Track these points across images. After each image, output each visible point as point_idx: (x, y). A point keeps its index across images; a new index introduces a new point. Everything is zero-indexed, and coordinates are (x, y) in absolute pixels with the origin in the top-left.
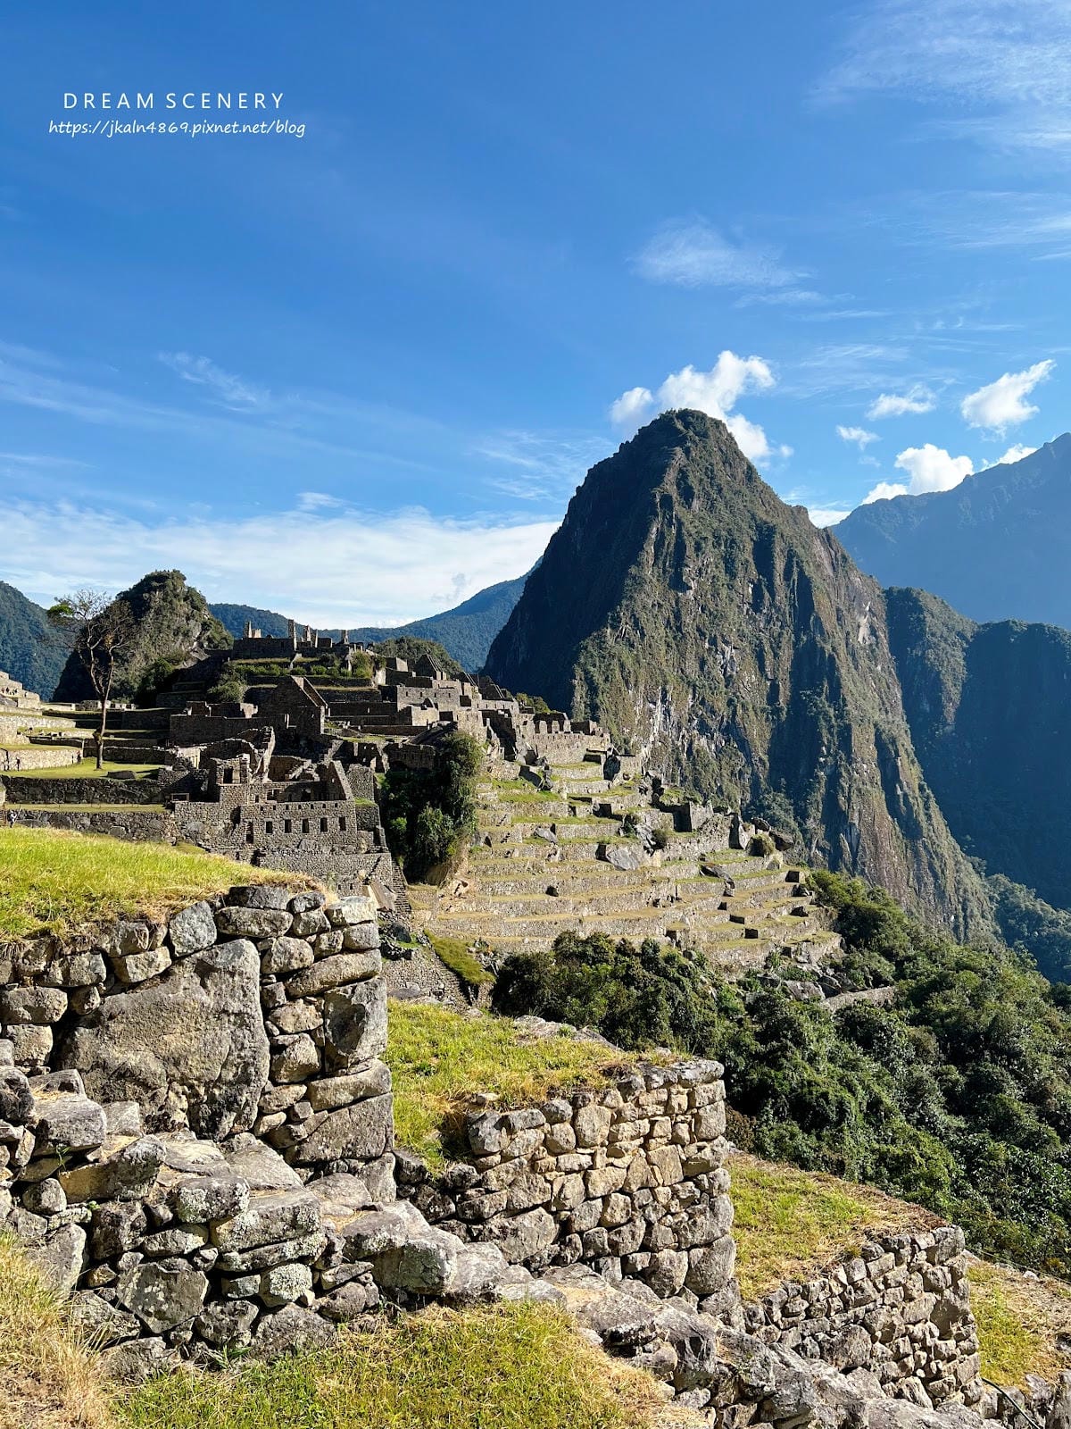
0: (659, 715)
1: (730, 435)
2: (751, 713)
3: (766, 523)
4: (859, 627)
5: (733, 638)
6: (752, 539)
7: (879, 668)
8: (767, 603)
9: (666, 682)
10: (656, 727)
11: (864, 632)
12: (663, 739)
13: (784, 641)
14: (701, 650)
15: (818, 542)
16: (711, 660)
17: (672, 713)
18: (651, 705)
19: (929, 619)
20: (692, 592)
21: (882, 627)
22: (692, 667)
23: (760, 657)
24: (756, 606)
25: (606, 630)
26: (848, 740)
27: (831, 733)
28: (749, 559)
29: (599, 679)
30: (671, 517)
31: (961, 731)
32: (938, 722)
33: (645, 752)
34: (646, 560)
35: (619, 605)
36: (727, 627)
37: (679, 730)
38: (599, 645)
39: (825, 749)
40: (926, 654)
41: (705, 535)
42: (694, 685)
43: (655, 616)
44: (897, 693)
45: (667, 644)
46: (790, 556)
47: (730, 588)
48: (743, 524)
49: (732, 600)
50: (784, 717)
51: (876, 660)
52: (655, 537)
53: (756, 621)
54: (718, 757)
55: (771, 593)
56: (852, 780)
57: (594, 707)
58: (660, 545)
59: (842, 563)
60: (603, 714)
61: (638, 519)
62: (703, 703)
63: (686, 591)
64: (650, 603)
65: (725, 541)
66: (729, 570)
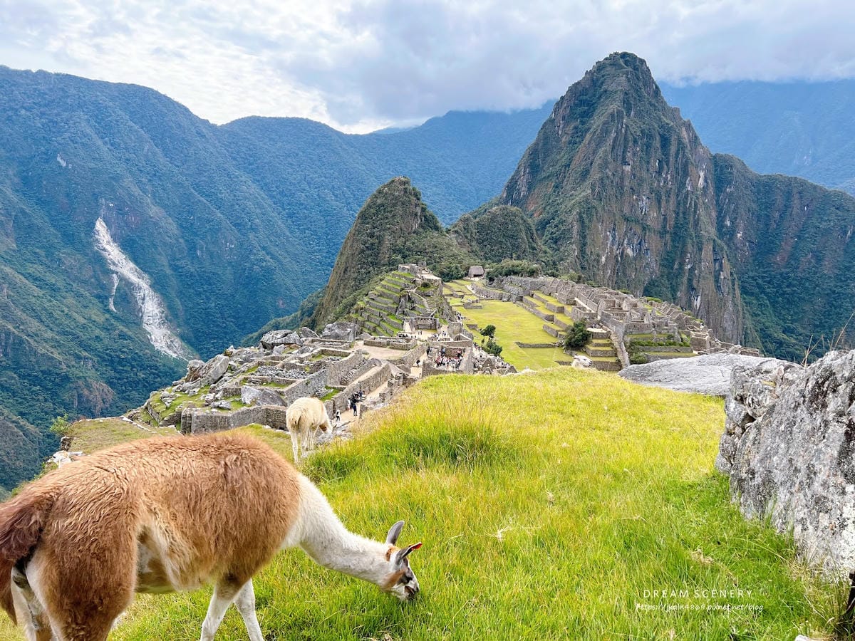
0: (611, 238)
1: (648, 68)
2: (653, 235)
3: (667, 124)
4: (700, 177)
5: (647, 192)
6: (659, 134)
7: (707, 200)
8: (665, 171)
9: (615, 220)
10: (609, 245)
11: (701, 181)
12: (612, 250)
13: (672, 193)
14: (631, 200)
15: (684, 129)
16: (636, 205)
17: (617, 236)
18: (608, 233)
19: (735, 171)
20: (630, 167)
21: (710, 176)
22: (626, 210)
23: (659, 201)
24: (659, 173)
25: (590, 191)
26: (700, 250)
27: (693, 246)
28: (658, 146)
29: (586, 221)
30: (622, 123)
31: (744, 238)
32: (734, 231)
33: (603, 259)
34: (609, 149)
35: (595, 175)
36: (646, 187)
37: (619, 244)
38: (587, 201)
39: (689, 255)
40: (731, 193)
41: (638, 134)
42: (627, 220)
43: (612, 182)
44: (714, 214)
45: (616, 197)
46: (679, 144)
47: (648, 162)
48: (656, 126)
49: (648, 170)
50: (668, 236)
51: (706, 196)
52: (613, 135)
53: (659, 181)
54: (635, 259)
55: (667, 165)
56: (701, 272)
57: (584, 237)
58: (615, 139)
59: (695, 140)
60: (588, 240)
61: (604, 124)
62: (631, 229)
63: (627, 167)
64: (610, 173)
65: (647, 135)
66: (648, 153)
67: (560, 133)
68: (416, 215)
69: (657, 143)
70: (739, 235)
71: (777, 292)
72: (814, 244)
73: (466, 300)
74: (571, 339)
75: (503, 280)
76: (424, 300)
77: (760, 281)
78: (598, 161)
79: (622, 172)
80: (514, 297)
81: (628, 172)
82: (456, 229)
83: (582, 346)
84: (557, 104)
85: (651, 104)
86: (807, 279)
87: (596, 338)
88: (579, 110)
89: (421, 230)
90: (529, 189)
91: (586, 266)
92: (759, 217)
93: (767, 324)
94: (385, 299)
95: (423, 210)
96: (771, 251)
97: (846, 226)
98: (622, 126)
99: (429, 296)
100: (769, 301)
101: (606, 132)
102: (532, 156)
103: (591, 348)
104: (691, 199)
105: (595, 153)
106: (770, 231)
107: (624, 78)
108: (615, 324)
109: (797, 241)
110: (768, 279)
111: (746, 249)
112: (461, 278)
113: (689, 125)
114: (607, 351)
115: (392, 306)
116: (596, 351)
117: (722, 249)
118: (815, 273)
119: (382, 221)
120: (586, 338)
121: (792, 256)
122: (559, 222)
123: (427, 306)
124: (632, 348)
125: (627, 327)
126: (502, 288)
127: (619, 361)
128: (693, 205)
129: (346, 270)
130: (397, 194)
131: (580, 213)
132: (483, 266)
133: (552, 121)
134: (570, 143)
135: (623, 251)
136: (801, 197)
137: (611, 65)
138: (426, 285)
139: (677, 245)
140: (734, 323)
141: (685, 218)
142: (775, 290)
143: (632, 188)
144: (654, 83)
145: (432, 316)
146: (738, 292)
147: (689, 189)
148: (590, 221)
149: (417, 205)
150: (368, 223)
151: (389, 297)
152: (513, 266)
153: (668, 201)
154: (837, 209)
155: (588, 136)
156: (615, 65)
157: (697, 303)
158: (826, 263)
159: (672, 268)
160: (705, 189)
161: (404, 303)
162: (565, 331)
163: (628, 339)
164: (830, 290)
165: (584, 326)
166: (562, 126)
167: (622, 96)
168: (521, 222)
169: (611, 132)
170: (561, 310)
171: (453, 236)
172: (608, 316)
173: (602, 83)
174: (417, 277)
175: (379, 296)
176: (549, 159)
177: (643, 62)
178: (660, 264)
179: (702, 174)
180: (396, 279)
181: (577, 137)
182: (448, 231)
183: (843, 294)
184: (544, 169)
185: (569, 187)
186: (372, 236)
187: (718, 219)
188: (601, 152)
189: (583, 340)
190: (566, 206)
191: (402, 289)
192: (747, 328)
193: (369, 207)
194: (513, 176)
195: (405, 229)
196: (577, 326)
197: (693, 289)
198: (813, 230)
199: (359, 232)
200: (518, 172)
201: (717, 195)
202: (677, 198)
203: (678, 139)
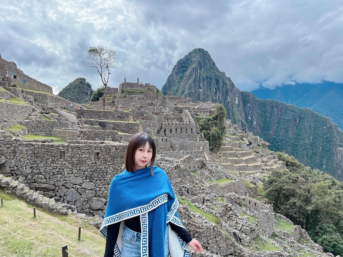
1: (209, 54)
4: (236, 100)
7: (240, 109)
8: (218, 93)
15: (227, 80)
19: (250, 98)
21: (240, 100)
24: (216, 94)
28: (215, 83)
31: (257, 124)
32: (252, 121)
34: (192, 82)
35: (186, 92)
36: (210, 98)
40: (250, 106)
41: (205, 77)
43: (194, 95)
44: (243, 115)
46: (223, 83)
47: (210, 89)
48: (213, 75)
49: (211, 92)
51: (239, 107)
53: (216, 97)
55: (219, 91)
58: (195, 78)
59: (233, 85)
61: (190, 72)
63: (201, 89)
64: (193, 92)
65: (209, 78)
66: (210, 85)
67: (175, 79)
69: (214, 82)
70: (254, 123)
71: (272, 145)
72: (284, 126)
84: (174, 68)
85: (211, 67)
86: (283, 139)
88: (182, 70)
92: (262, 116)
96: (268, 129)
97: (296, 118)
98: (198, 73)
101: (191, 75)
102: (164, 89)
104: (230, 104)
105: (187, 84)
106: (267, 121)
107: (199, 56)
109: (278, 125)
110: (268, 140)
111: (258, 129)
113: (230, 79)
117: (245, 125)
118: (286, 137)
121: (276, 131)
128: (231, 107)
133: (172, 75)
134: (178, 82)
136: (277, 108)
137: (194, 53)
142: (271, 145)
143: (204, 99)
144: (213, 60)
147: (229, 100)
149: (88, 90)
154: (292, 112)
155: (184, 78)
156: (196, 52)
158: (290, 133)
160: (239, 104)
164: (293, 143)
166: (175, 76)
167: (198, 63)
169: (193, 75)
173: (191, 59)
177: (207, 52)
179: (237, 98)
181: (181, 79)
183: (298, 145)
187: (245, 117)
188: (189, 83)
198: (283, 120)
201: (244, 107)
202: (224, 104)
203: (223, 81)
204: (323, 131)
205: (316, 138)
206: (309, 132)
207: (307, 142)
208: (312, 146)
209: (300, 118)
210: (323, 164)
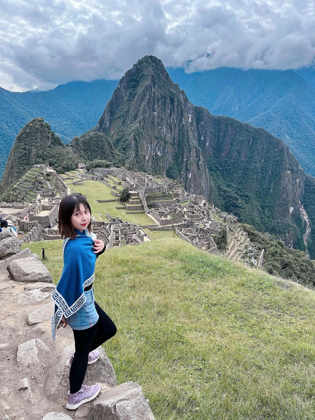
0: (150, 148)
1: (162, 64)
2: (169, 145)
3: (173, 92)
5: (165, 125)
6: (169, 97)
7: (193, 128)
8: (173, 115)
9: (151, 138)
10: (149, 151)
11: (190, 119)
12: (151, 153)
13: (177, 125)
14: (158, 129)
15: (181, 94)
16: (161, 131)
17: (153, 146)
18: (149, 145)
19: (204, 114)
20: (157, 113)
21: (194, 117)
22: (156, 134)
23: (171, 129)
24: (170, 116)
25: (138, 125)
26: (190, 152)
27: (187, 150)
28: (169, 102)
29: (138, 139)
30: (152, 91)
31: (210, 145)
32: (205, 142)
33: (147, 157)
34: (146, 104)
35: (140, 117)
36: (164, 122)
37: (154, 151)
38: (137, 129)
39: (185, 154)
40: (203, 125)
41: (159, 97)
42: (157, 138)
43: (149, 120)
44: (196, 135)
45: (151, 127)
46: (178, 102)
47: (165, 111)
48: (168, 93)
49: (165, 114)
50: (176, 146)
51: (192, 126)
52: (148, 97)
53: (170, 120)
54: (162, 157)
55: (174, 112)
56: (191, 162)
57: (137, 147)
58: (149, 99)
59: (186, 100)
60: (139, 149)
61: (143, 91)
62: (159, 143)
63: (155, 113)
64: (148, 116)
65: (164, 97)
66: (164, 106)
67: (123, 95)
68: (49, 137)
69: (169, 101)
70: (207, 144)
71: (224, 169)
72: (238, 147)
73: (74, 181)
74: (122, 197)
75: (94, 170)
76: (48, 182)
77: (217, 164)
78: (141, 110)
79: (153, 115)
80: (99, 178)
81: (156, 115)
82: (72, 144)
83: (127, 200)
84: (121, 80)
85: (165, 82)
86: (235, 163)
87: (133, 196)
88: (131, 84)
89: (52, 145)
90: (110, 123)
91: (139, 161)
92: (215, 135)
93: (220, 184)
94: (28, 183)
95: (53, 135)
96: (221, 151)
97: (249, 139)
98: (152, 93)
99: (50, 180)
100: (221, 174)
101: (145, 95)
102: (110, 107)
103: (131, 200)
104: (185, 128)
105: (140, 106)
106: (220, 142)
107: (151, 69)
108: (141, 188)
109: (231, 146)
110: (220, 164)
111: (210, 150)
112: (74, 170)
113: (183, 92)
114: (138, 201)
115: (31, 186)
116: (133, 201)
117: (199, 151)
118: (238, 160)
119: (30, 141)
120: (129, 196)
121: (229, 153)
122: (125, 140)
123: (49, 185)
124: (148, 199)
125: (145, 190)
126: (93, 174)
127: (143, 205)
128: (186, 131)
129: (12, 168)
130: (37, 127)
131: (134, 135)
132: (85, 163)
133: (119, 89)
134: (128, 100)
135: (156, 153)
136: (232, 126)
137: (145, 62)
138: (48, 175)
139: (180, 150)
140: (206, 184)
141: (183, 137)
143: (158, 123)
144: (166, 72)
145: (52, 190)
146: (207, 170)
147: (184, 123)
148: (139, 139)
149: (49, 133)
150: (22, 143)
151: (29, 181)
152: (98, 163)
153: (175, 129)
154: (246, 131)
155: (136, 97)
156: (147, 62)
157: (190, 176)
158: (243, 155)
159: (178, 161)
160: (192, 123)
161: (37, 184)
162: (120, 193)
163: (146, 195)
164: (244, 167)
165: (128, 190)
166: (124, 91)
167: (151, 78)
168: (105, 140)
169: (146, 95)
170: (120, 184)
171: (70, 148)
172: (138, 185)
173: (142, 70)
174: (44, 171)
175: (24, 181)
176: (119, 108)
177: (160, 61)
178: (173, 159)
179: (190, 116)
180: (33, 172)
181: (131, 97)
182: (67, 146)
183: (249, 169)
184: (117, 113)
185: (129, 122)
186: (25, 149)
187: (198, 137)
188: (142, 106)
189: (127, 197)
190: (128, 132)
191: (36, 177)
192: (211, 186)
193: (22, 134)
194: (102, 117)
195: (43, 145)
196: (124, 191)
197: (188, 170)
198: (237, 141)
199: (18, 148)
200: (104, 115)
201: (197, 125)
202: (179, 127)
203: (178, 99)
204: (275, 154)
205: (267, 161)
206: (261, 155)
207: (258, 165)
208: (263, 170)
209: (254, 139)
210: (271, 188)
